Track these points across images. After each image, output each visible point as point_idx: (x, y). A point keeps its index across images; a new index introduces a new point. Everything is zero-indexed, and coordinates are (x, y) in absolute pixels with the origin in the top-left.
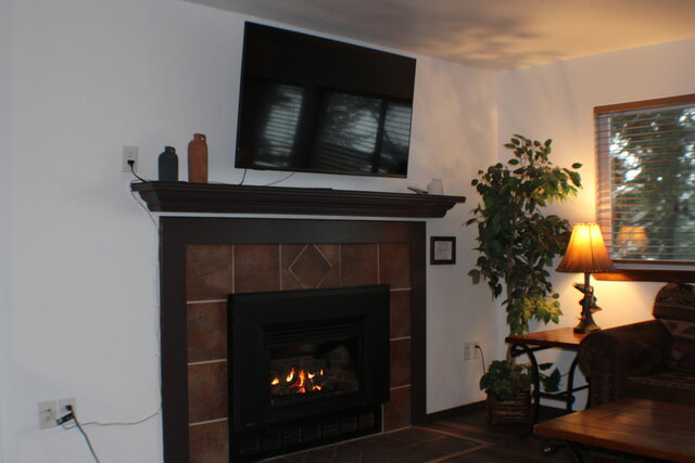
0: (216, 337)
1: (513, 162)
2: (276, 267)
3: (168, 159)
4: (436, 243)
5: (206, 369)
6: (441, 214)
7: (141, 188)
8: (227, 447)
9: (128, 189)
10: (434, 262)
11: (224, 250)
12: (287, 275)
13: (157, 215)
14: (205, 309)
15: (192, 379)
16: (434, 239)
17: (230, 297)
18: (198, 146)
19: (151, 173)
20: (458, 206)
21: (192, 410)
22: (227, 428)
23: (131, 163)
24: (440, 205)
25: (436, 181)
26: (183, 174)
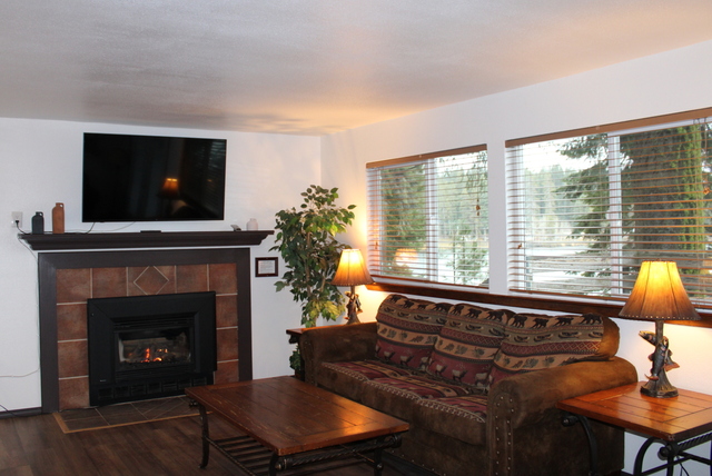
0: (80, 325)
1: (304, 206)
2: (124, 281)
3: (38, 220)
4: (260, 262)
5: (72, 346)
6: (258, 243)
7: (24, 236)
8: (87, 393)
9: (16, 237)
10: (257, 275)
11: (85, 271)
12: (133, 284)
13: (36, 253)
14: (70, 307)
15: (61, 351)
16: (257, 260)
17: (89, 300)
18: (58, 211)
19: (28, 228)
20: (269, 236)
21: (61, 370)
22: (87, 382)
23: (17, 222)
24: (257, 237)
25: (253, 220)
26: (48, 227)
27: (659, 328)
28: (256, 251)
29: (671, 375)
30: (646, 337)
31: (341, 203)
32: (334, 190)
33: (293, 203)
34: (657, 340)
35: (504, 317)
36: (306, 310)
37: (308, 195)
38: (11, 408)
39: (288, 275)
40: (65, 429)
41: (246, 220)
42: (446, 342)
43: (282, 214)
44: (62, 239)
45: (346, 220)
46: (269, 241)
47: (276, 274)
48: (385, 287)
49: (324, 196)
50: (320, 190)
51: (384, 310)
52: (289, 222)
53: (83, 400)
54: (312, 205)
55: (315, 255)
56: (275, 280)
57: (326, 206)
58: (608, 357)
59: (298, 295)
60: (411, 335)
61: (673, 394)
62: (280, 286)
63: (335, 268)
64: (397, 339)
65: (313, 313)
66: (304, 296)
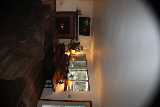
3: (80, 12)
5: (64, 15)
7: (78, 10)
11: (73, 17)
12: (71, 23)
13: (76, 11)
14: (69, 15)
17: (69, 18)
18: (81, 14)
19: (79, 10)
21: (61, 14)
22: (59, 17)
25: (79, 39)
26: (79, 13)
27: (64, 83)
28: (75, 39)
29: (59, 84)
30: (63, 81)
31: (81, 51)
32: (83, 50)
33: (81, 44)
34: (63, 83)
35: (65, 68)
36: (67, 46)
37: (82, 46)
38: (57, 8)
39: (72, 44)
40: (54, 14)
41: (79, 38)
42: (62, 61)
43: (80, 43)
44: (77, 14)
45: (78, 51)
46: (76, 41)
47: (72, 42)
48: (70, 56)
49: (82, 49)
50: (83, 48)
51: (67, 55)
52: (79, 44)
53: (57, 16)
54: (81, 47)
55: (74, 47)
56: (71, 42)
57: (81, 49)
58: (61, 78)
59: (69, 45)
60: (64, 57)
61: (56, 84)
62: (70, 42)
63: (73, 49)
64: (63, 55)
65: (67, 47)
66: (69, 46)
